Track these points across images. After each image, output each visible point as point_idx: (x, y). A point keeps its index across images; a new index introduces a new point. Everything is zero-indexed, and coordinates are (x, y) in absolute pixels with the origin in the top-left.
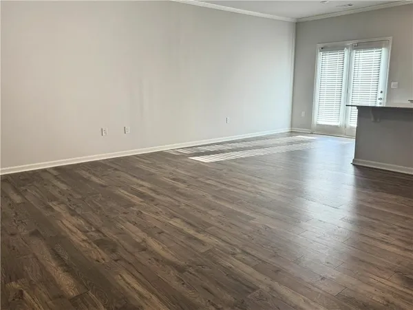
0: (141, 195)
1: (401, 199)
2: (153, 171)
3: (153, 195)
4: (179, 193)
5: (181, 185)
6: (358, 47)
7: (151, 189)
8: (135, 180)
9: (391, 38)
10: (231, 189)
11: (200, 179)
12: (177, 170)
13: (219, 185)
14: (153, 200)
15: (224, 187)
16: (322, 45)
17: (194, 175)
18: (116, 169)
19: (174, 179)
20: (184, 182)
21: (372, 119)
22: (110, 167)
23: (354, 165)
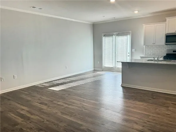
0: (22, 116)
1: (145, 104)
2: (29, 99)
3: (29, 115)
4: (43, 112)
5: (44, 107)
6: (118, 35)
7: (28, 111)
8: (19, 106)
9: (131, 31)
10: (70, 106)
11: (54, 102)
12: (42, 97)
13: (64, 105)
14: (29, 119)
15: (66, 106)
16: (104, 34)
17: (50, 100)
18: (9, 100)
19: (40, 103)
20: (46, 105)
21: (128, 67)
22: (6, 98)
23: (122, 86)
